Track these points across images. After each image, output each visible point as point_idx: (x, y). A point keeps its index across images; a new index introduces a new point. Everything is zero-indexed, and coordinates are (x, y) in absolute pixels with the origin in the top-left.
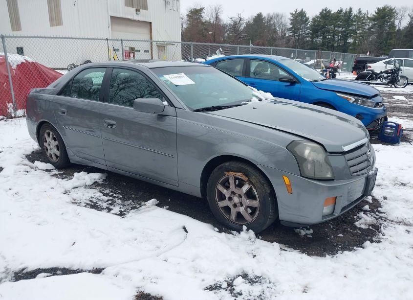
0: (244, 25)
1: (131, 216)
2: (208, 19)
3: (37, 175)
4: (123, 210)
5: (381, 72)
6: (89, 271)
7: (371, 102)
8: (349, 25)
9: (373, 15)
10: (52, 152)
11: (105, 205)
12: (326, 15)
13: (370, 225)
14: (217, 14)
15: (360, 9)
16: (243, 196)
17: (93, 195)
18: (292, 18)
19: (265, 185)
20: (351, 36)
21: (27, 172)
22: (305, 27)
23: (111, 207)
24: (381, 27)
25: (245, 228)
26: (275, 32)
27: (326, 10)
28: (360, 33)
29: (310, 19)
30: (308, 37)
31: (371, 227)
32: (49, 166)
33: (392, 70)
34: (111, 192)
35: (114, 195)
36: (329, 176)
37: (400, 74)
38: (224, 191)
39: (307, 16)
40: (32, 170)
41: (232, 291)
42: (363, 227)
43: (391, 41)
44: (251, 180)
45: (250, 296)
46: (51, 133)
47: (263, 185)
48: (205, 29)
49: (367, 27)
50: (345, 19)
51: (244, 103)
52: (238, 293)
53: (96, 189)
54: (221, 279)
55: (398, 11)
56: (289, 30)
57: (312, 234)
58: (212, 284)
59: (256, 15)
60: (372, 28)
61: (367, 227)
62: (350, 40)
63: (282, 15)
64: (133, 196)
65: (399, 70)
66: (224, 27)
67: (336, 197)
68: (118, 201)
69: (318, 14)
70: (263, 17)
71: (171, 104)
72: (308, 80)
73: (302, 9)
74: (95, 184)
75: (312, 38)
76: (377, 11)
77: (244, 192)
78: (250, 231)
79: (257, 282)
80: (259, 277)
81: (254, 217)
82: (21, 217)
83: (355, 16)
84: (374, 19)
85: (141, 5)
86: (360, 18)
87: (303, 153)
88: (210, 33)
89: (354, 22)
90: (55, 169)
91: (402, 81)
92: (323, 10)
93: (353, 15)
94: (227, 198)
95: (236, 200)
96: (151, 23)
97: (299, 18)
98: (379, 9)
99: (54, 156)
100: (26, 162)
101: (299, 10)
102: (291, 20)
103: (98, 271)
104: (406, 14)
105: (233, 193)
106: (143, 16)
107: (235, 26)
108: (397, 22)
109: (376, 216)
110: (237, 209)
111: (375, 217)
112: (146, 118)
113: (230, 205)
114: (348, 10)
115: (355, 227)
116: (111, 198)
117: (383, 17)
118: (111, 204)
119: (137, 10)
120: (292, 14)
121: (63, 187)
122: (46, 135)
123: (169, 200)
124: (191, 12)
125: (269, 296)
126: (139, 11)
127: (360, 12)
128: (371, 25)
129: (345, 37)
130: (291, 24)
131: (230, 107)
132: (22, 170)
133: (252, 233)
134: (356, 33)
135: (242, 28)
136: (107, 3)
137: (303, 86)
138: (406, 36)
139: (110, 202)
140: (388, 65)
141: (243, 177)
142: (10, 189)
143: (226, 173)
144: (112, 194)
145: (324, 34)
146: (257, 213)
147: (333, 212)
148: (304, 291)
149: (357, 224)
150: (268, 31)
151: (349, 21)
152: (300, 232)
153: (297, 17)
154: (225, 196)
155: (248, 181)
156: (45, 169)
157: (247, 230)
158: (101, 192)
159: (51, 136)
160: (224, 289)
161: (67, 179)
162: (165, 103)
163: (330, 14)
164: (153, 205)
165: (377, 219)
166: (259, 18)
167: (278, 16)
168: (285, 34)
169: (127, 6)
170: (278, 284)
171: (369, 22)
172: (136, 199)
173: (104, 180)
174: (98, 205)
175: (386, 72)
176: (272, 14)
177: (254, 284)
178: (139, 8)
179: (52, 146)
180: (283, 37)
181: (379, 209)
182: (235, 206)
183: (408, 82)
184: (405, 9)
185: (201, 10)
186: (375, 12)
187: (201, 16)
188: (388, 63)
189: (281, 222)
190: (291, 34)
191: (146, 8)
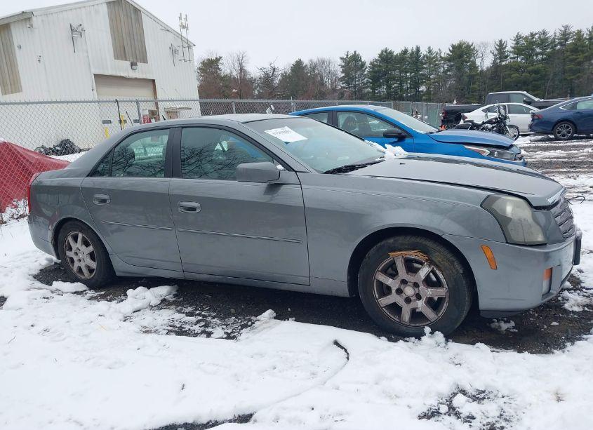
0: (280, 77)
1: (247, 338)
2: (228, 72)
3: (65, 300)
4: (229, 331)
5: (484, 123)
6: (230, 421)
7: (508, 153)
8: (418, 69)
9: (448, 54)
10: (82, 265)
11: (197, 328)
12: (386, 57)
13: (584, 306)
14: (241, 64)
15: (429, 48)
16: (421, 284)
17: (170, 318)
18: (343, 64)
19: (456, 263)
20: (423, 82)
21: (48, 298)
22: (361, 74)
23: (209, 330)
24: (459, 69)
25: (427, 330)
26: (322, 84)
27: (386, 51)
28: (434, 79)
29: (368, 64)
30: (367, 88)
31: (586, 309)
32: (79, 286)
33: (496, 119)
34: (196, 310)
35: (203, 313)
36: (540, 238)
37: (508, 123)
38: (389, 282)
39: (363, 60)
40: (54, 295)
41: (458, 415)
42: (576, 309)
43: (475, 86)
44: (433, 259)
45: (488, 418)
46: (80, 236)
47: (452, 262)
48: (227, 87)
49: (442, 70)
50: (412, 60)
51: (379, 159)
52: (468, 417)
53: (169, 308)
54: (432, 402)
55: (477, 48)
56: (342, 79)
57: (514, 328)
58: (425, 410)
59: (293, 62)
60: (448, 70)
61: (582, 310)
62: (423, 88)
63: (330, 60)
64: (233, 311)
65: (506, 118)
66: (252, 81)
67: (552, 268)
68: (214, 320)
69: (377, 57)
70: (304, 65)
71: (288, 168)
72: (422, 132)
73: (355, 52)
74: (164, 303)
75: (373, 89)
76: (451, 49)
77: (423, 278)
78: (437, 332)
79: (484, 398)
80: (484, 392)
81: (441, 313)
82: (75, 361)
83: (424, 56)
84: (449, 59)
85: (138, 57)
86: (431, 59)
87: (504, 211)
88: (234, 90)
89: (425, 64)
90: (90, 290)
91: (511, 132)
92: (382, 51)
93: (422, 55)
94: (394, 291)
95: (409, 291)
96: (154, 81)
97: (353, 63)
98: (453, 46)
99: (85, 271)
100: (38, 284)
101: (351, 53)
102: (342, 66)
103: (245, 419)
104: (488, 51)
105: (404, 282)
106: (141, 72)
107: (267, 80)
108: (478, 62)
109: (585, 294)
110: (412, 305)
111: (584, 296)
112: (251, 191)
113: (400, 300)
114: (414, 50)
115: (566, 311)
116: (201, 318)
117: (461, 56)
118: (206, 326)
119: (132, 64)
120: (342, 59)
121: (120, 312)
122: (70, 239)
123: (289, 309)
124: (203, 63)
125: (514, 414)
126: (136, 65)
127: (430, 51)
128: (446, 66)
129: (416, 85)
130: (343, 72)
131: (364, 166)
132: (38, 297)
133: (439, 336)
134: (429, 79)
135: (277, 81)
136: (88, 57)
137: (417, 141)
138: (492, 78)
139: (203, 323)
140: (489, 114)
141: (419, 256)
142: (32, 326)
143: (391, 254)
144: (198, 312)
145: (388, 82)
146: (445, 305)
147: (550, 289)
148: (559, 400)
149: (567, 306)
150: (313, 83)
151: (418, 64)
152: (500, 327)
153: (349, 62)
154: (390, 287)
155: (426, 261)
156: (74, 291)
157: (432, 333)
158: (180, 312)
159: (80, 239)
160: (445, 414)
161: (116, 301)
162: (280, 167)
163: (392, 56)
164: (270, 319)
165: (588, 297)
166: (298, 66)
167: (323, 62)
168: (336, 87)
169: (118, 59)
170: (516, 395)
171: (444, 64)
172: (239, 314)
173: (174, 295)
174: (187, 329)
175: (490, 122)
176: (315, 60)
177: (482, 402)
178: (135, 61)
179: (81, 255)
180: (334, 90)
181: (582, 285)
182: (408, 300)
183: (519, 132)
184: (485, 45)
185: (218, 60)
186: (450, 51)
187: (219, 69)
188: (488, 110)
189: (481, 314)
190: (344, 85)
191: (145, 60)
